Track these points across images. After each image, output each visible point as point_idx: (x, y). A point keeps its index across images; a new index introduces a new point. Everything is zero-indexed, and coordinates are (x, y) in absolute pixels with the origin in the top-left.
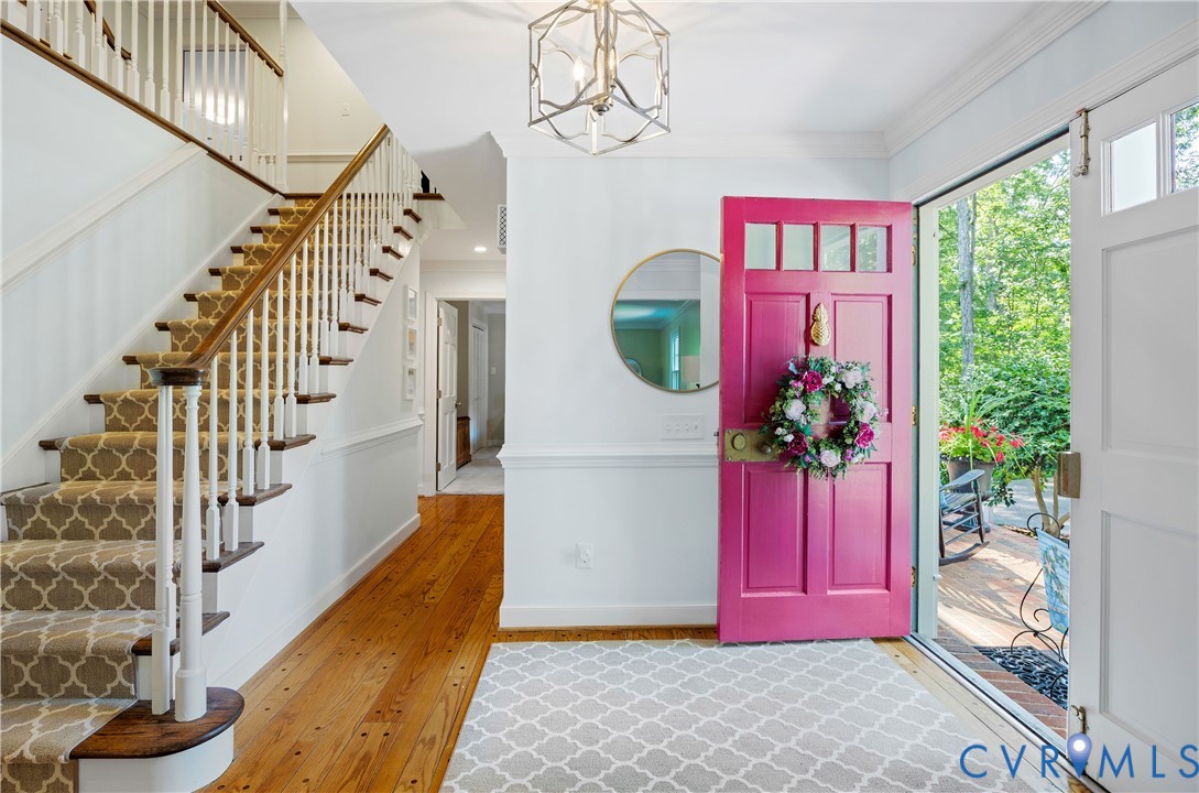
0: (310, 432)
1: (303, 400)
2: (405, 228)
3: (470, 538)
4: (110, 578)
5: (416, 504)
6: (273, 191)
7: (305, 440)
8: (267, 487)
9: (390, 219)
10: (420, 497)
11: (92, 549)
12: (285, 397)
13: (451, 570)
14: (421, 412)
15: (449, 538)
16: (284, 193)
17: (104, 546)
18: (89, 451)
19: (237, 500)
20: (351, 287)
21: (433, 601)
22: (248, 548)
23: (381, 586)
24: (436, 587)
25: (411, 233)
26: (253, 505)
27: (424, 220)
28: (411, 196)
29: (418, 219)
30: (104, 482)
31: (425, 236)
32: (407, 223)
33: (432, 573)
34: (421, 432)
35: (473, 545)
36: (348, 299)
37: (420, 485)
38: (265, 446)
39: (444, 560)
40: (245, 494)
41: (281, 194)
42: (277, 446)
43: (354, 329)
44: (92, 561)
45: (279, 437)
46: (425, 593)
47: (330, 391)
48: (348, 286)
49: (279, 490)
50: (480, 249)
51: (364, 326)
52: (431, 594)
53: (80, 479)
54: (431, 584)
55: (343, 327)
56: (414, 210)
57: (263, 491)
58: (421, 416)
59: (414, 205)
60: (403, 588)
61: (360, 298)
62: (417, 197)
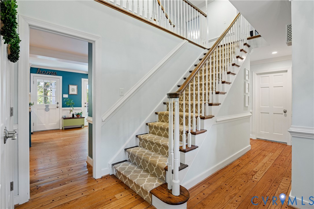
0: (213, 115)
1: (210, 105)
2: (244, 49)
3: (272, 158)
4: (163, 147)
5: (249, 141)
6: (205, 48)
7: (211, 117)
8: (200, 130)
9: (239, 47)
10: (250, 139)
11: (161, 139)
12: (205, 104)
13: (263, 169)
14: (251, 111)
15: (262, 156)
16: (208, 48)
17: (163, 139)
18: (163, 115)
19: (191, 133)
20: (226, 70)
21: (256, 180)
22: (194, 147)
23: (236, 167)
24: (257, 174)
25: (246, 51)
26: (195, 135)
27: (251, 46)
28: (246, 39)
29: (249, 46)
30: (165, 123)
31: (252, 51)
32: (245, 48)
33: (255, 168)
34: (251, 118)
35: (273, 161)
36: (224, 73)
37: (251, 135)
38: (199, 118)
39: (260, 165)
40: (193, 131)
41: (207, 49)
42: (203, 118)
43: (227, 83)
44: (160, 142)
45: (203, 115)
46: (253, 175)
47: (219, 102)
48: (225, 69)
49: (203, 131)
50: (274, 53)
51: (230, 82)
52: (255, 176)
53: (161, 122)
54: (256, 172)
55: (223, 82)
56: (248, 43)
57: (198, 131)
58: (251, 112)
59: (248, 42)
60: (244, 171)
61: (229, 73)
62: (248, 39)
